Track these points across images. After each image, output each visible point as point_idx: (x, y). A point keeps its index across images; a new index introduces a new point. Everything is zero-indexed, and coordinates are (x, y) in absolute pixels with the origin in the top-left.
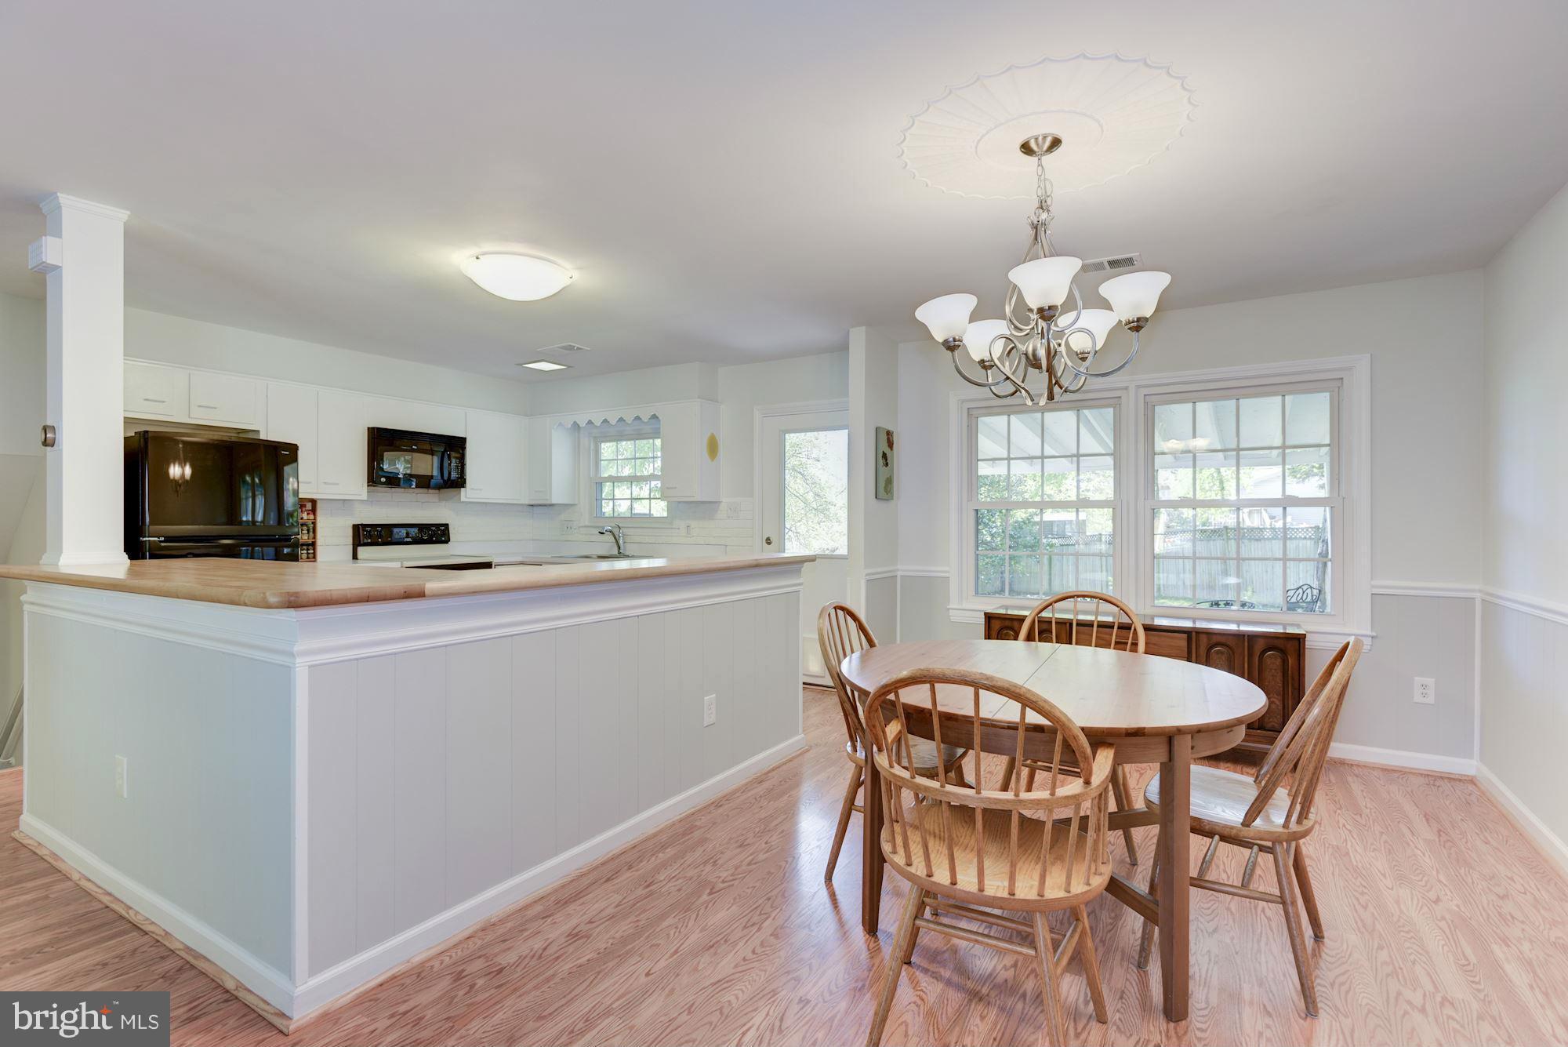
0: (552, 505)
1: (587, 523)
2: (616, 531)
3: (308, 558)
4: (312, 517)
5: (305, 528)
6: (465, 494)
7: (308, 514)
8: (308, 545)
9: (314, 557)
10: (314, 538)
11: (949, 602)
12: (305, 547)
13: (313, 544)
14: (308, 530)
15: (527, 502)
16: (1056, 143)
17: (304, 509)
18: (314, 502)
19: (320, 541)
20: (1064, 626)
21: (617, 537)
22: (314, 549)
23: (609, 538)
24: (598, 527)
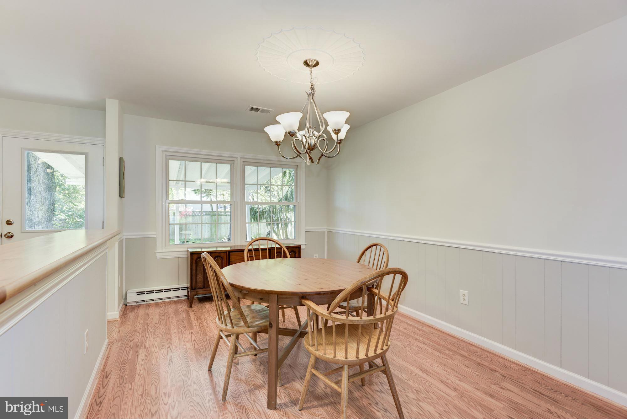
11: (156, 250)
16: (317, 64)
20: (225, 253)
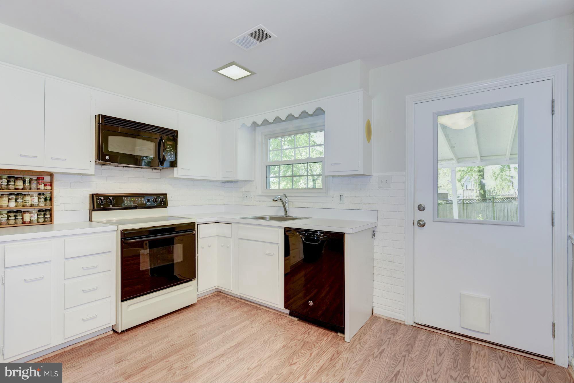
0: (236, 182)
1: (260, 194)
2: (284, 199)
3: (45, 221)
4: (49, 188)
5: (42, 197)
6: (177, 172)
7: (45, 185)
8: (46, 211)
9: (51, 221)
10: (51, 205)
12: (42, 213)
13: (50, 211)
14: (45, 199)
15: (220, 179)
17: (41, 181)
18: (51, 175)
19: (55, 208)
21: (284, 203)
22: (51, 214)
23: (280, 204)
24: (273, 196)
